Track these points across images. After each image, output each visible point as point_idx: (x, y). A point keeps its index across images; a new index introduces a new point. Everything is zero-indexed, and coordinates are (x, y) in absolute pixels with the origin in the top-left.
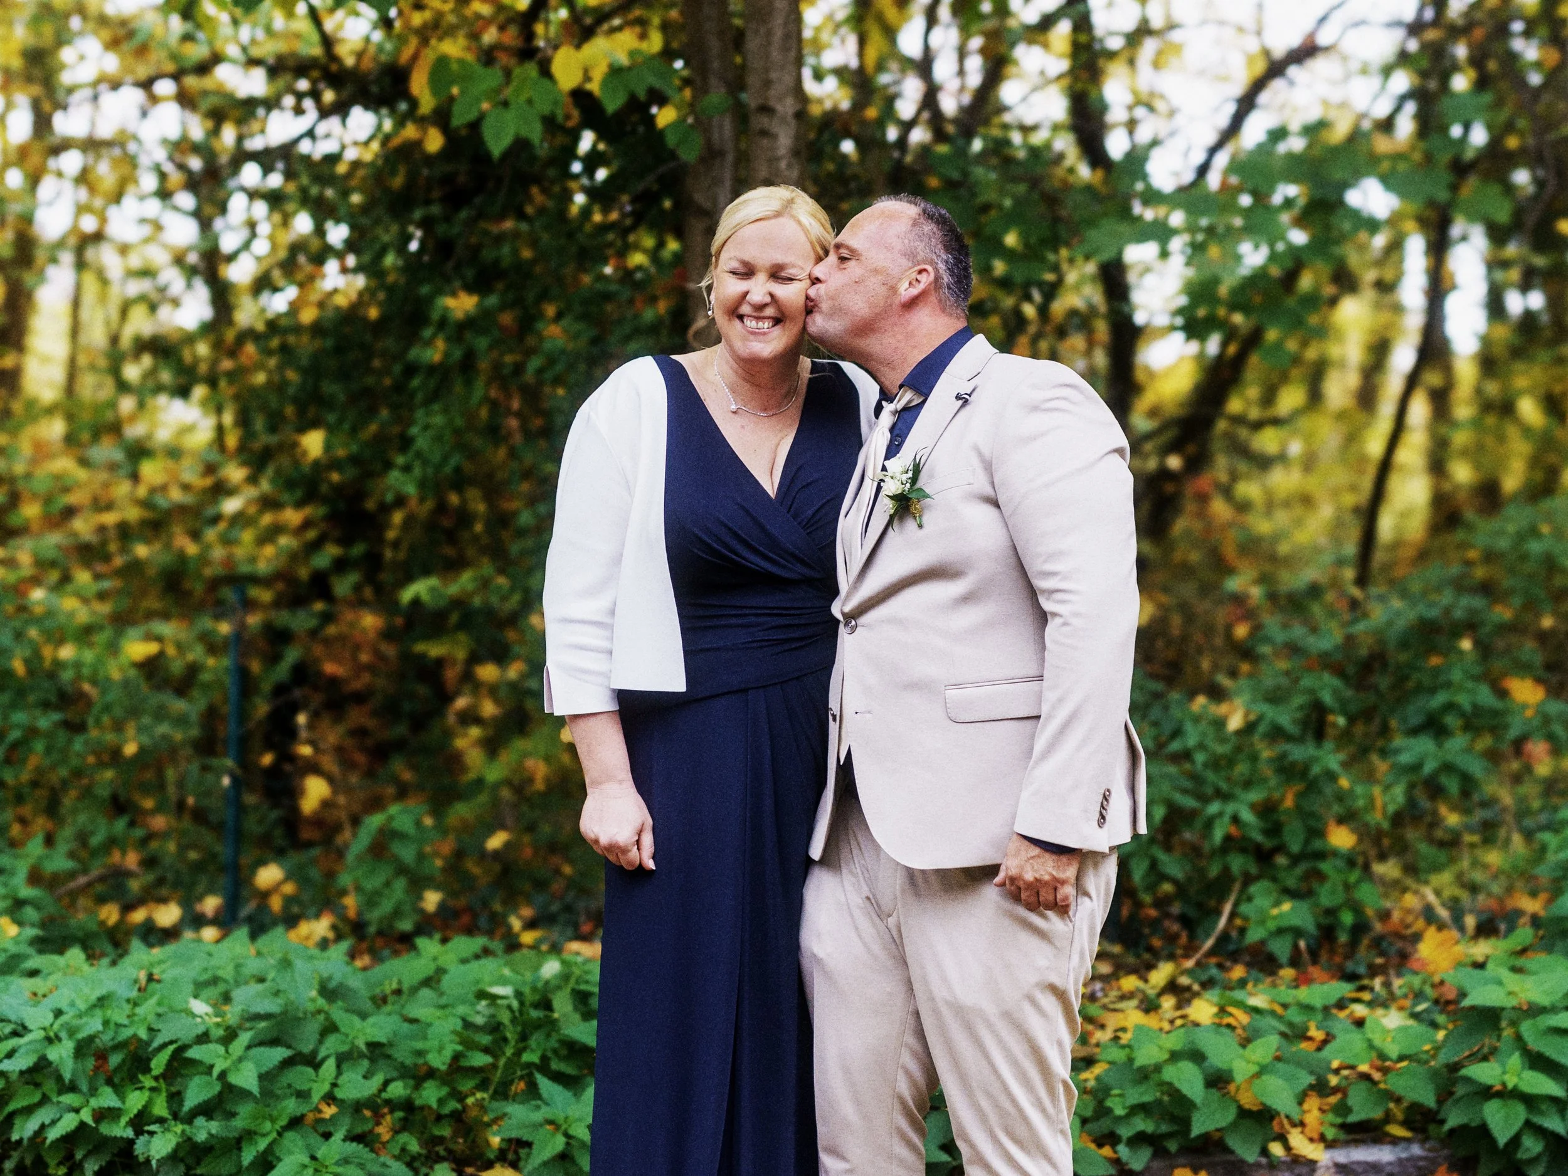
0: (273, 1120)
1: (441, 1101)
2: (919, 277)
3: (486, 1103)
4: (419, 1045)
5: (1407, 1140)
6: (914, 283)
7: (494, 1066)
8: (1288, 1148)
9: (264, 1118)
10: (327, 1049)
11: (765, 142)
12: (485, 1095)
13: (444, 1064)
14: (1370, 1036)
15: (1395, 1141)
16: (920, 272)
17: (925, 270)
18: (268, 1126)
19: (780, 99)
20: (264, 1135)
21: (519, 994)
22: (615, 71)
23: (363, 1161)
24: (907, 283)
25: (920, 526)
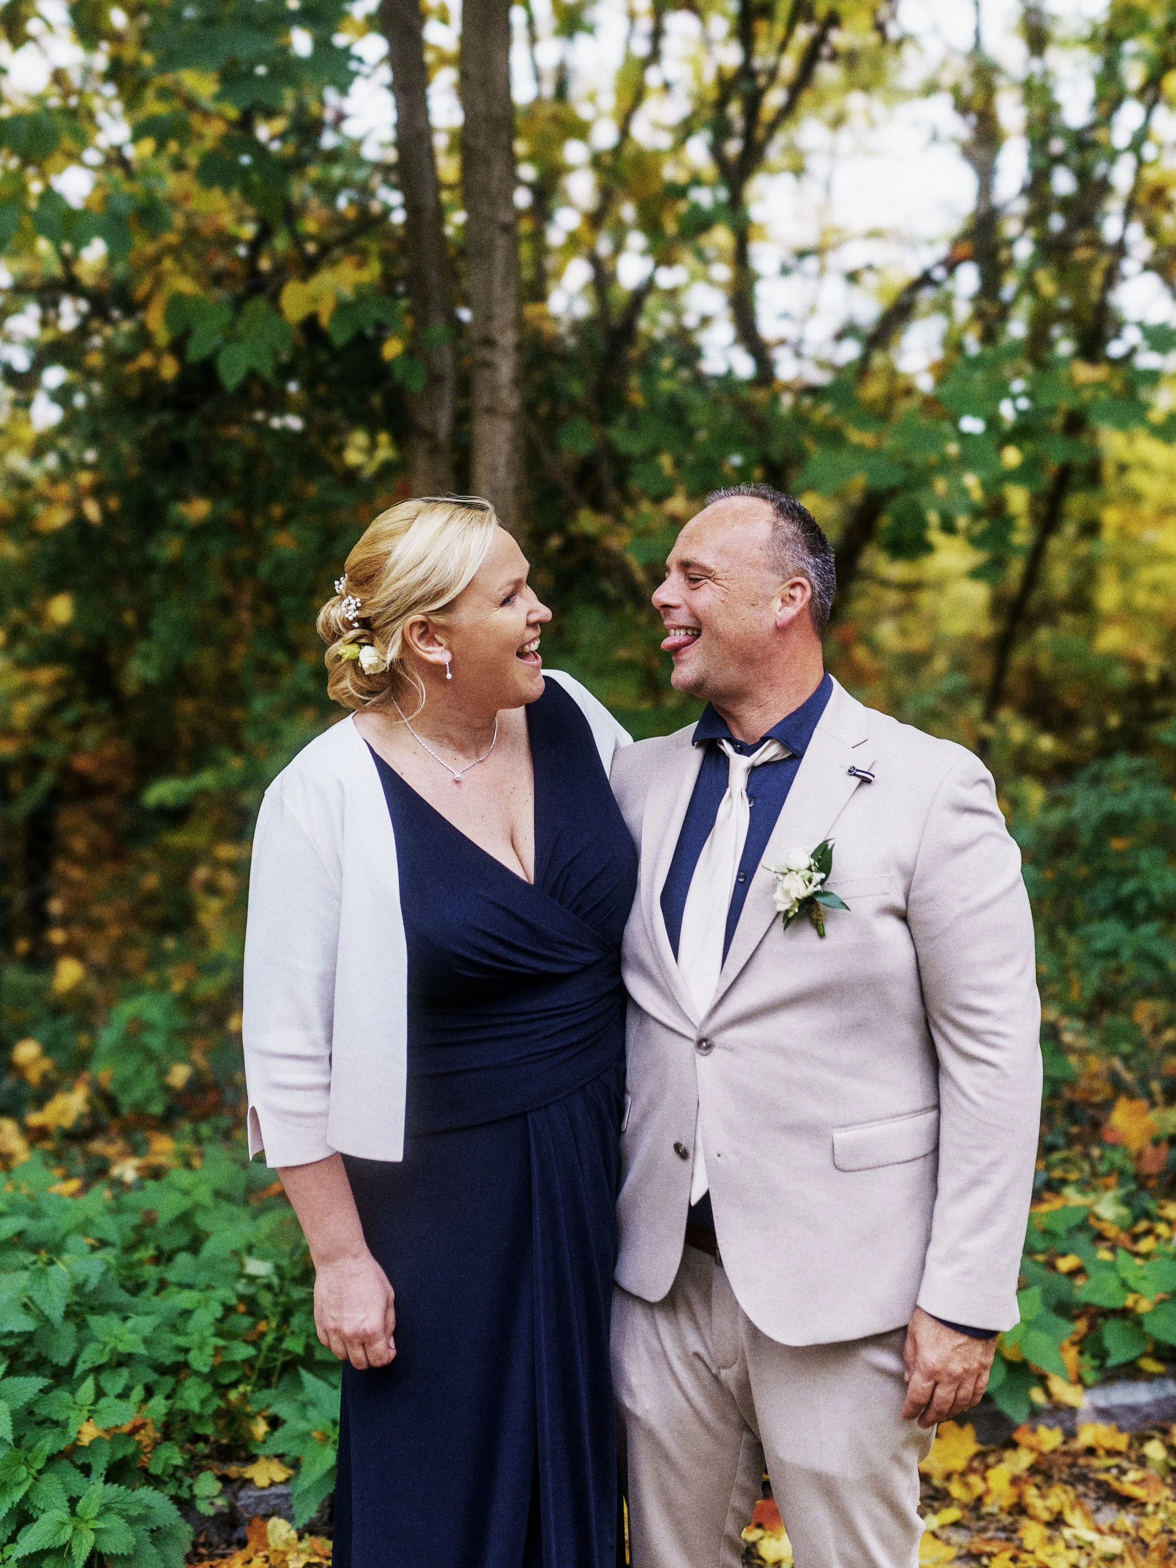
0: (27, 1463)
1: (204, 1402)
2: (792, 592)
3: (249, 1395)
4: (181, 1341)
5: (1161, 1376)
6: (788, 599)
7: (257, 1357)
8: (1048, 1393)
9: (20, 1463)
10: (85, 1362)
11: (487, 373)
12: (249, 1388)
13: (205, 1365)
14: (1124, 1274)
15: (1150, 1378)
16: (793, 586)
17: (799, 584)
18: (23, 1471)
19: (502, 331)
20: (19, 1484)
21: (278, 1268)
22: (343, 308)
23: (124, 1507)
24: (779, 602)
25: (822, 935)
